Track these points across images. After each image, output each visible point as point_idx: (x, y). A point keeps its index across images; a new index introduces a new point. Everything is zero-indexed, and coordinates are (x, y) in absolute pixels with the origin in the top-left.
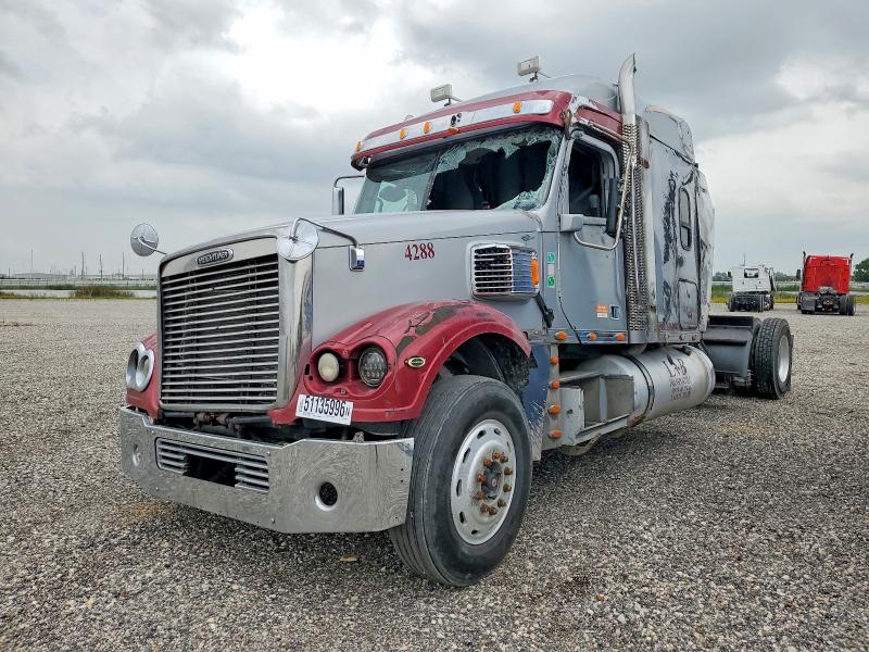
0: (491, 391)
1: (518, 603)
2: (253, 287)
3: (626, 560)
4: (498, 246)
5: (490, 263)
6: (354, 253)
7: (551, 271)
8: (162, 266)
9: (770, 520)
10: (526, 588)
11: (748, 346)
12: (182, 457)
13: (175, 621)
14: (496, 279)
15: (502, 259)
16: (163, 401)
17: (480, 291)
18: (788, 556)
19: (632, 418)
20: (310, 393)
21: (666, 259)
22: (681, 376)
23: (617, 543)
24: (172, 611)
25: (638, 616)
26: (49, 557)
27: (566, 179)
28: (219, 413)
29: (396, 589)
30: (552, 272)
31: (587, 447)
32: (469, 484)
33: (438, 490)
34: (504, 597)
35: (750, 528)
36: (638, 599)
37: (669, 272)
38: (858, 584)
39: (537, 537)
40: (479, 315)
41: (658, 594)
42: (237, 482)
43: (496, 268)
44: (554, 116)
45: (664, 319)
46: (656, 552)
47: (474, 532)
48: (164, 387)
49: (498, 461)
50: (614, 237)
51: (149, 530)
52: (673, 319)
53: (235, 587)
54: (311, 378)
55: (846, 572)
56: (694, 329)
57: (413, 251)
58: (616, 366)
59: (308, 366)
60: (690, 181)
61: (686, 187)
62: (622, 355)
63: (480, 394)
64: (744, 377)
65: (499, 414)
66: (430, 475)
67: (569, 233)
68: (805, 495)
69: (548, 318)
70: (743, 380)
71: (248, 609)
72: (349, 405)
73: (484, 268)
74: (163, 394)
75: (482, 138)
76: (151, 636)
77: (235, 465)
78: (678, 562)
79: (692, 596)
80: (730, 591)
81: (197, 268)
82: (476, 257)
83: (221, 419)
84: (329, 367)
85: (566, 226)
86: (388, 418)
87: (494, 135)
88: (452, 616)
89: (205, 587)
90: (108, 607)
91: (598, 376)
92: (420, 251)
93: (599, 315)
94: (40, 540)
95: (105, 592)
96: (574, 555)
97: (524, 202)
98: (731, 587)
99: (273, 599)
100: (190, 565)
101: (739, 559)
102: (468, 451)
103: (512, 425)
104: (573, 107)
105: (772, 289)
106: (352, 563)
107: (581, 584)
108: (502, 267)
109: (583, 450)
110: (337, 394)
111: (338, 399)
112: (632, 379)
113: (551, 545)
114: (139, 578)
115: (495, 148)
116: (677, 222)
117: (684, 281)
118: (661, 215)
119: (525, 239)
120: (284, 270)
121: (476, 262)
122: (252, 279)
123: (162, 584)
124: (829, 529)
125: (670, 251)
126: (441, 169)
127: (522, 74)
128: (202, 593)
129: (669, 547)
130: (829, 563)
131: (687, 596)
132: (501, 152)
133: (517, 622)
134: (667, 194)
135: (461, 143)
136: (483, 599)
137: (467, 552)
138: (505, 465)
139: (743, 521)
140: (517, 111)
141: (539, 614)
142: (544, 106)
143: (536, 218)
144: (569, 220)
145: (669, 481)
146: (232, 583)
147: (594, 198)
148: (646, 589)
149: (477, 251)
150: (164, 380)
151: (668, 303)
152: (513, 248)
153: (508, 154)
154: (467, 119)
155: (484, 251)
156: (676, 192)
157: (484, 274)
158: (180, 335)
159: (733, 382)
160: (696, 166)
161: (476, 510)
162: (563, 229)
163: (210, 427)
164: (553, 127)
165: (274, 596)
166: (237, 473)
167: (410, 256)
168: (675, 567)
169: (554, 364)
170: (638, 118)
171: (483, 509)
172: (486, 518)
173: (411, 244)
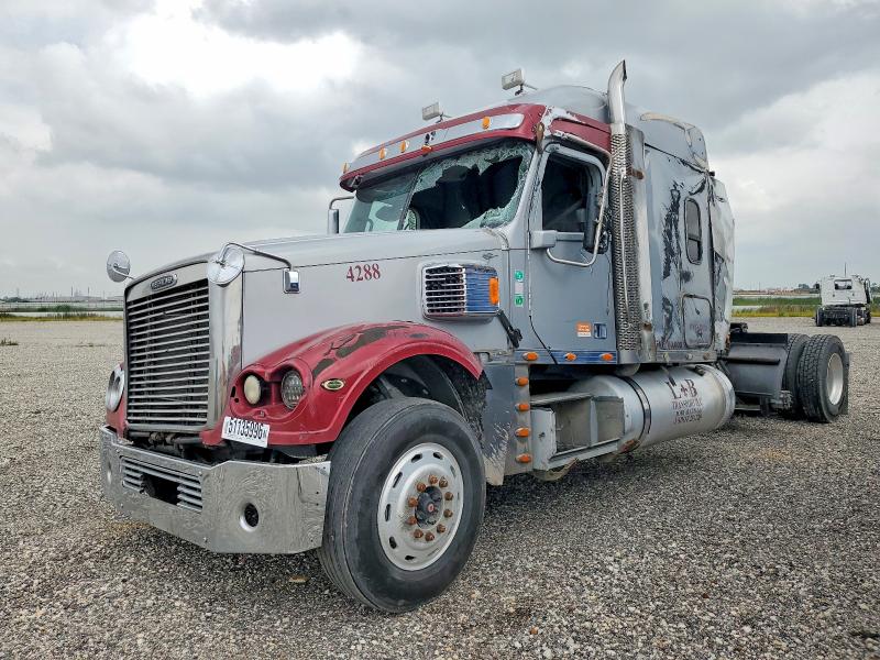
0: (428, 414)
1: (447, 633)
2: (194, 310)
3: (579, 593)
4: (450, 266)
5: (442, 283)
6: (287, 275)
7: (519, 288)
8: (127, 291)
9: (760, 555)
10: (462, 617)
11: (782, 365)
12: (139, 475)
13: (107, 634)
14: (449, 299)
15: (457, 279)
16: (129, 421)
17: (432, 311)
18: (762, 596)
19: (624, 441)
20: (234, 416)
21: (667, 274)
22: (689, 397)
23: (577, 574)
24: (109, 625)
25: (566, 652)
26: (23, 568)
27: (539, 195)
28: (167, 433)
29: (331, 612)
30: (519, 290)
31: (562, 473)
32: (399, 509)
33: (361, 514)
34: (435, 626)
35: (731, 562)
36: (574, 634)
37: (671, 288)
38: (830, 629)
39: (497, 565)
40: (415, 336)
41: (598, 630)
42: (179, 500)
43: (448, 287)
44: (526, 131)
45: (663, 339)
46: (617, 586)
47: (408, 558)
48: (129, 407)
49: (437, 485)
50: (592, 252)
51: (124, 545)
52: (676, 337)
53: (177, 604)
54: (237, 400)
55: (821, 615)
56: (707, 347)
57: (356, 273)
58: (607, 387)
59: (234, 389)
60: (701, 190)
61: (695, 197)
62: (616, 376)
63: (415, 417)
64: (782, 398)
65: (439, 437)
66: (352, 498)
67: (542, 250)
68: (813, 529)
69: (514, 337)
70: (781, 402)
71: (180, 625)
72: (266, 428)
73: (437, 288)
74: (129, 414)
75: (457, 155)
76: (80, 648)
77: (178, 484)
78: (635, 596)
79: (634, 633)
80: (679, 630)
81: (151, 293)
82: (427, 277)
83: (168, 439)
84: (253, 389)
85: (537, 243)
86: (302, 441)
87: (468, 152)
88: (374, 642)
89: (149, 602)
90: (54, 617)
91: (588, 398)
92: (363, 273)
93: (580, 335)
94: (22, 551)
95: (58, 604)
96: (527, 585)
97: (490, 219)
98: (682, 625)
99: (208, 617)
100: (145, 580)
101: (705, 596)
102: (400, 475)
103: (457, 450)
104: (546, 121)
105: (868, 301)
106: (299, 584)
107: (522, 615)
108: (454, 287)
109: (557, 476)
110: (256, 417)
111: (258, 422)
112: (621, 401)
113: (507, 574)
114: (94, 591)
115: (469, 165)
116: (682, 235)
117: (691, 296)
118: (660, 226)
119: (488, 257)
120: (214, 294)
121: (427, 282)
122: (194, 302)
123: (111, 599)
124: (823, 568)
125: (672, 265)
126: (419, 188)
127: (506, 87)
128: (144, 609)
129: (632, 580)
130: (806, 605)
131: (629, 633)
132: (475, 169)
133: (437, 652)
134: (669, 205)
135: (438, 161)
136: (412, 627)
137: (399, 578)
138: (446, 490)
139: (727, 555)
140: (486, 127)
141: (464, 645)
142: (514, 121)
143: (502, 235)
144: (540, 236)
145: (665, 510)
146: (177, 599)
147: (581, 212)
148: (588, 624)
149: (430, 271)
150: (130, 401)
151: (669, 321)
152: (467, 267)
153: (481, 171)
154: (441, 137)
155: (436, 270)
156: (681, 203)
157: (436, 294)
158: (144, 357)
159: (770, 404)
160: (712, 174)
161: (408, 535)
162: (534, 246)
163: (162, 447)
164: (525, 141)
165: (209, 614)
166: (179, 492)
167: (352, 277)
168: (630, 602)
169: (521, 385)
170: (628, 128)
171: (417, 535)
172: (422, 544)
173: (354, 265)
